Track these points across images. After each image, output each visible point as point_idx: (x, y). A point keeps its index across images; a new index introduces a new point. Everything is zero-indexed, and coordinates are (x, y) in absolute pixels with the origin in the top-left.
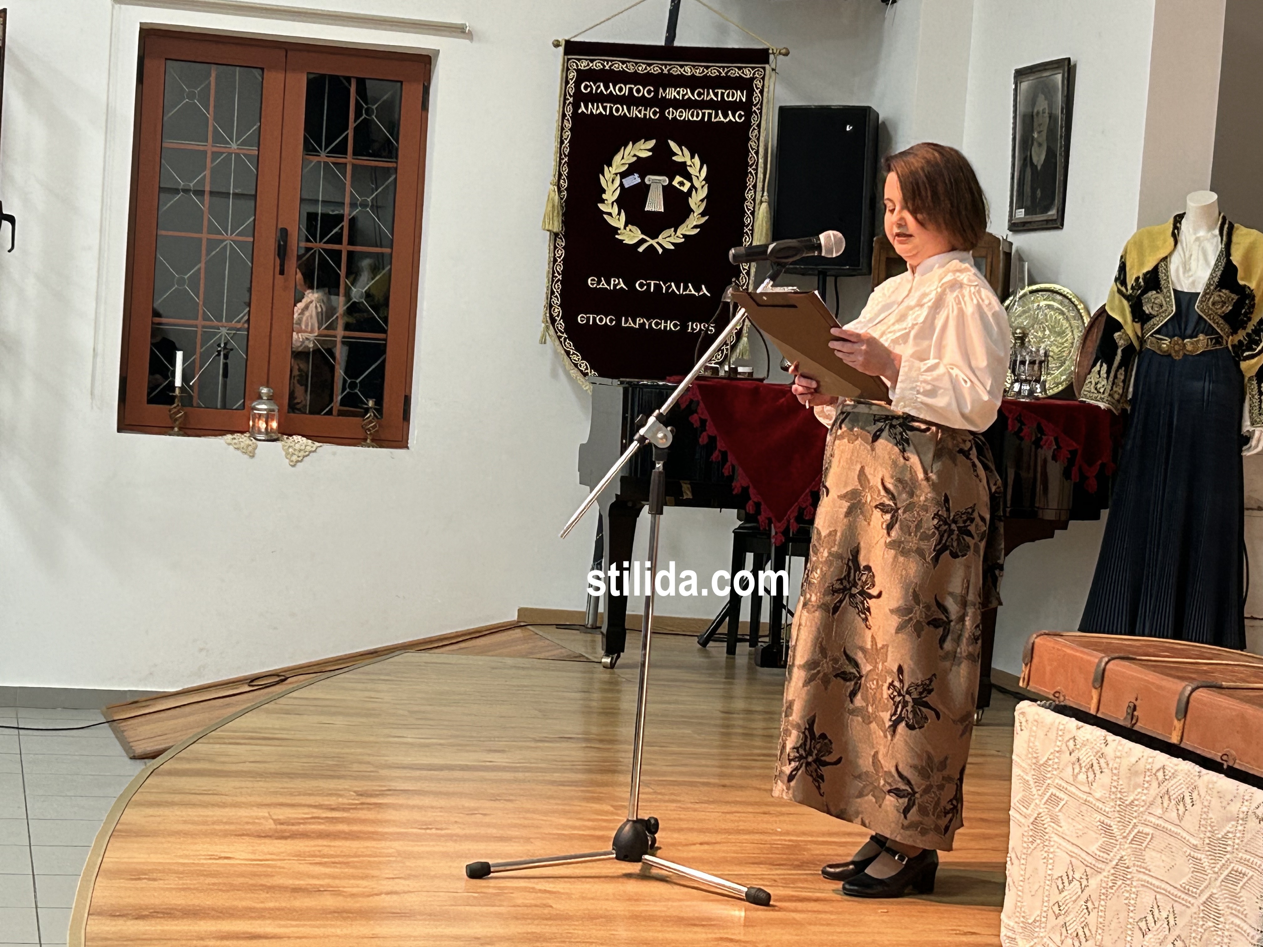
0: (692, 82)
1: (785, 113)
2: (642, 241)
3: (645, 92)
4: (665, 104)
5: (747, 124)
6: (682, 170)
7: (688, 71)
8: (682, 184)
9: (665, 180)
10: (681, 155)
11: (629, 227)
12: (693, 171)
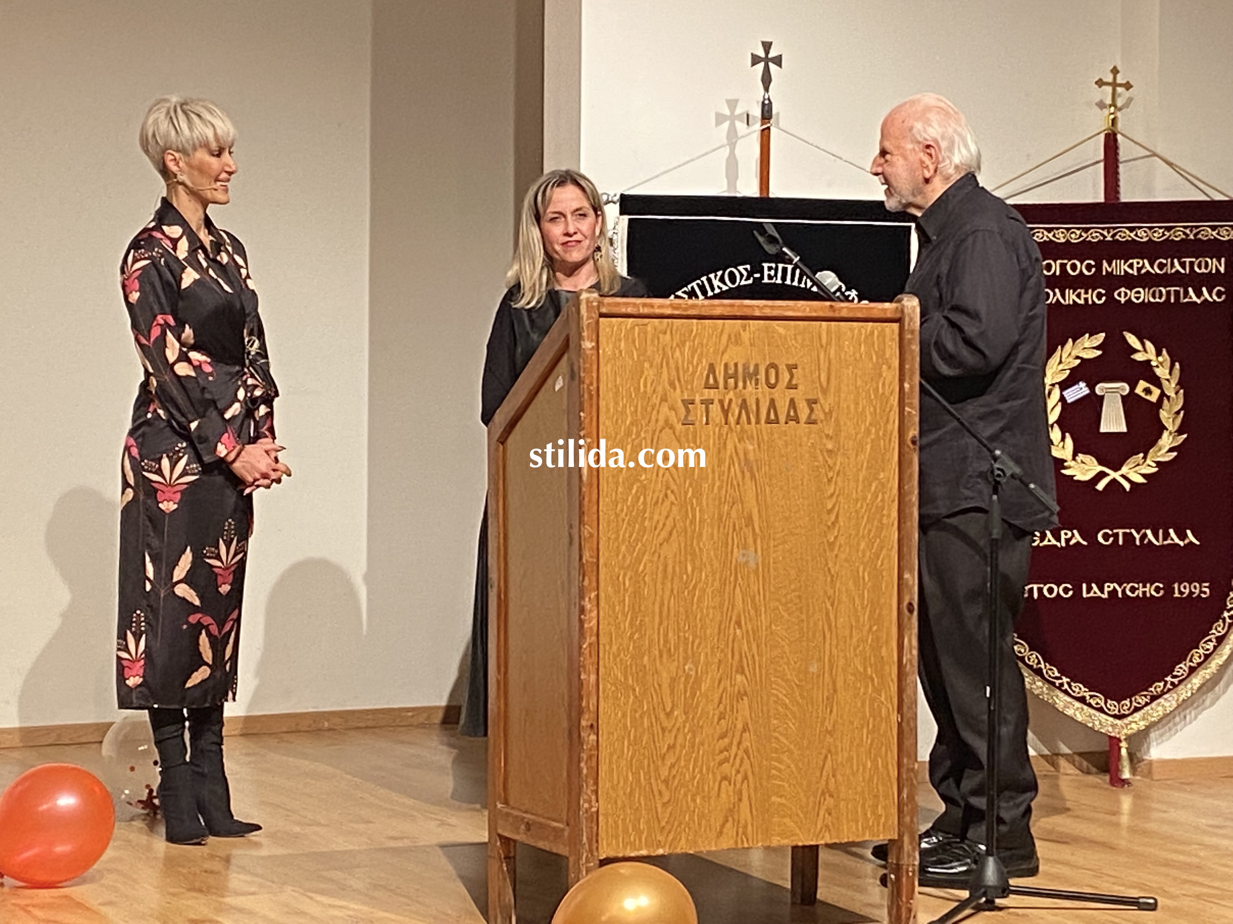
0: (1150, 251)
2: (1101, 475)
3: (1083, 268)
4: (1113, 282)
6: (1146, 372)
7: (1142, 235)
8: (1148, 391)
9: (1125, 388)
10: (1144, 352)
11: (1080, 457)
12: (1162, 372)
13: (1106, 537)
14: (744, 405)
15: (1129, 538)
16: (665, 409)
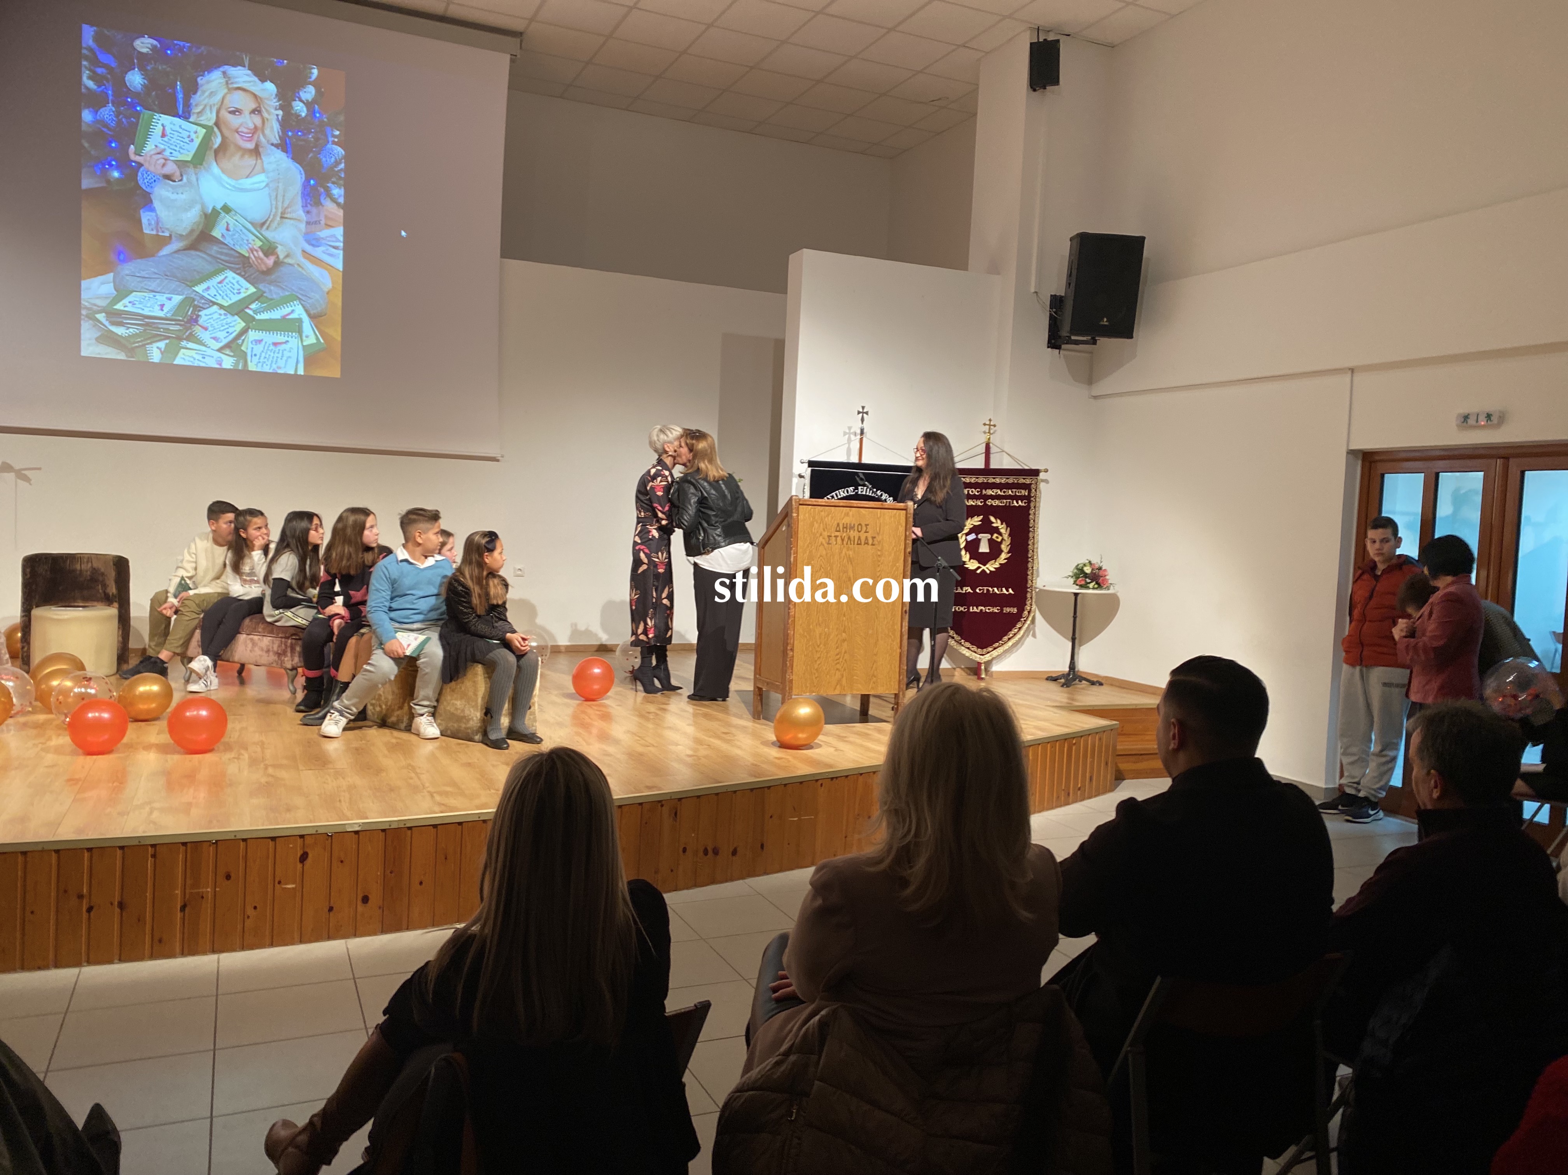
0: (1000, 486)
2: (979, 568)
3: (975, 492)
4: (987, 497)
5: (1028, 508)
7: (998, 481)
8: (997, 537)
9: (989, 536)
10: (997, 523)
11: (972, 561)
12: (1003, 531)
13: (980, 590)
14: (849, 538)
15: (988, 590)
16: (821, 539)
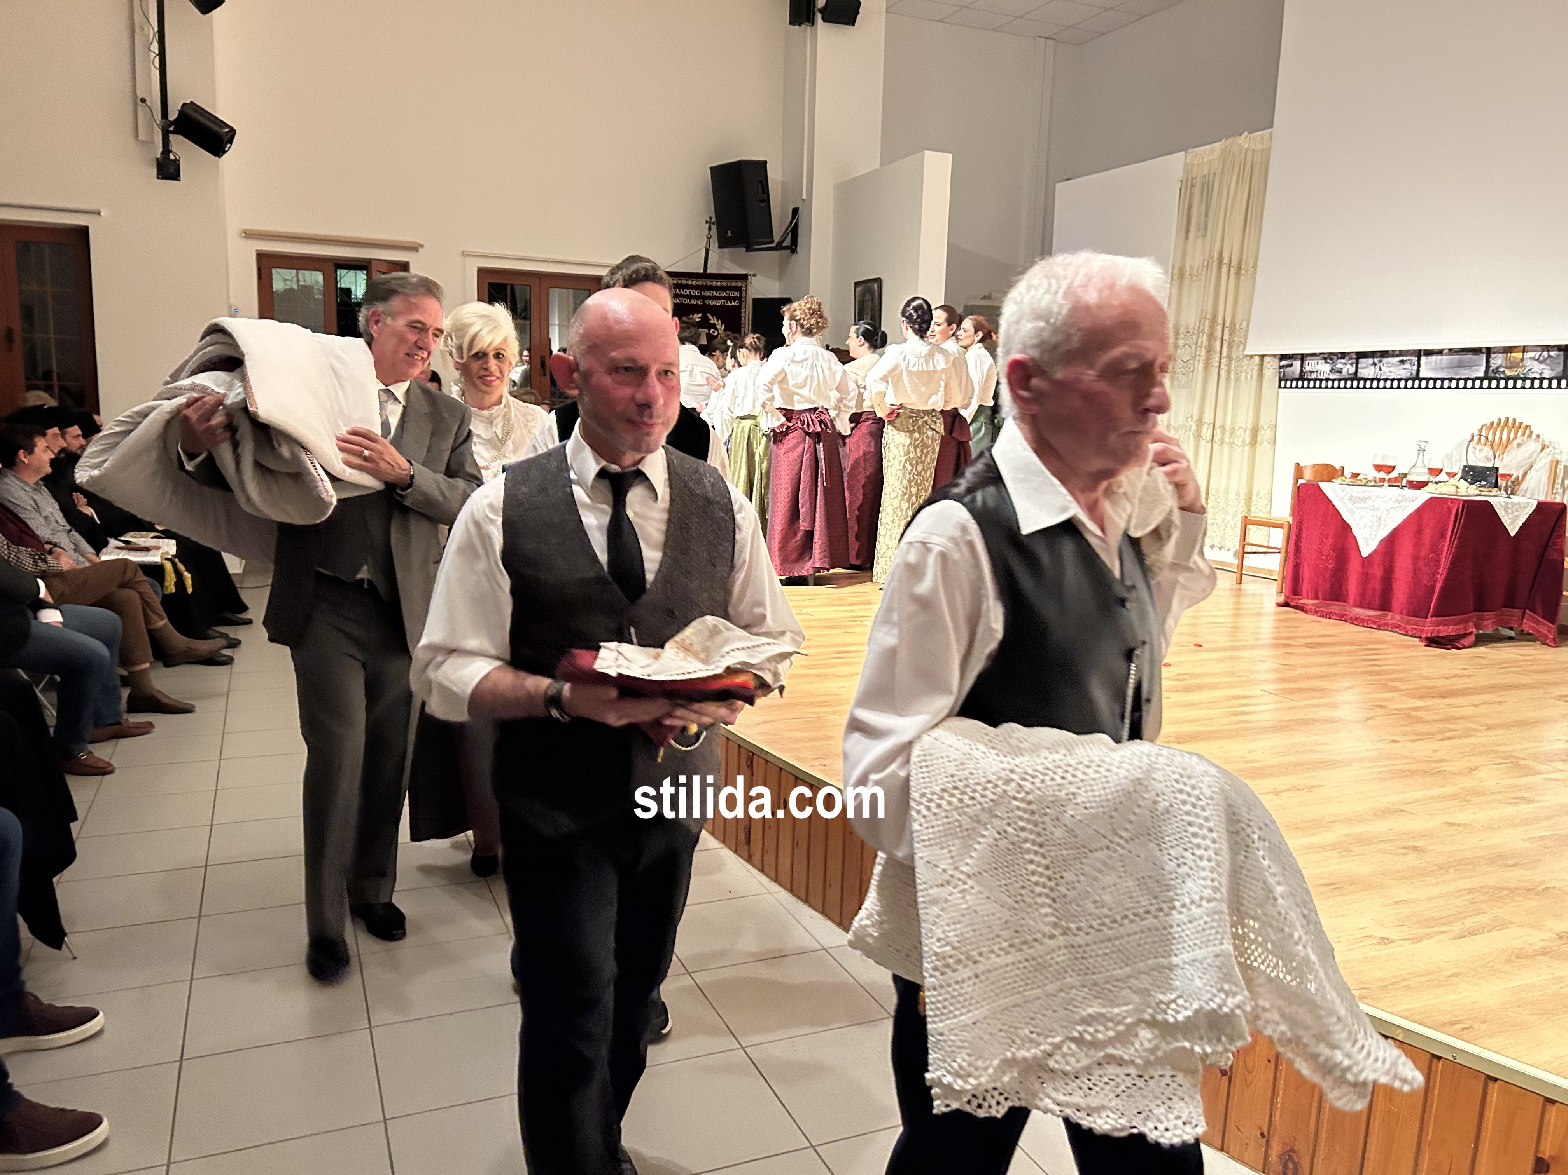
0: (716, 289)
1: (755, 300)
3: (696, 293)
4: (705, 298)
5: (740, 307)
6: (714, 326)
7: (714, 284)
9: (706, 331)
10: (713, 320)
